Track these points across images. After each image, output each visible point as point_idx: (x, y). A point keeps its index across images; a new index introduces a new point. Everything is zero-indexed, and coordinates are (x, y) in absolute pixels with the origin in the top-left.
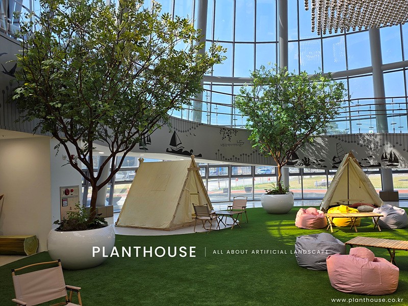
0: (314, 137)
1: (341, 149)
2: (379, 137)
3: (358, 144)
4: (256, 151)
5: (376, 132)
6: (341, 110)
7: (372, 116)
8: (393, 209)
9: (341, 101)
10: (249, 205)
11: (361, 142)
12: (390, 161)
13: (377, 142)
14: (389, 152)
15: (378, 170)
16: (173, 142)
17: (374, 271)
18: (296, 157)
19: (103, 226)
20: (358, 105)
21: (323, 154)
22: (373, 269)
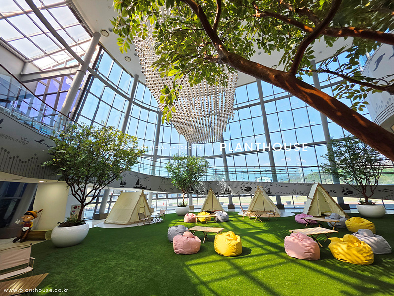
2: (224, 182)
7: (223, 174)
10: (167, 212)
11: (217, 184)
12: (228, 192)
13: (224, 185)
14: (228, 188)
15: (226, 195)
16: (138, 183)
17: (188, 243)
18: (192, 190)
19: (83, 224)
20: (218, 169)
21: (204, 189)
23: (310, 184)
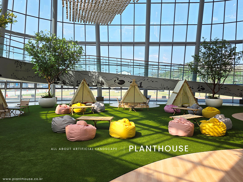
0: (68, 71)
1: (81, 78)
2: (97, 73)
3: (88, 76)
4: (37, 75)
5: (96, 71)
6: (81, 60)
7: (95, 64)
8: (99, 104)
9: (81, 55)
10: (31, 104)
11: (89, 75)
12: (101, 84)
13: (96, 76)
14: (101, 80)
15: (96, 88)
17: (86, 131)
18: (59, 80)
20: (89, 58)
21: (73, 79)
22: (85, 129)
23: (176, 80)
